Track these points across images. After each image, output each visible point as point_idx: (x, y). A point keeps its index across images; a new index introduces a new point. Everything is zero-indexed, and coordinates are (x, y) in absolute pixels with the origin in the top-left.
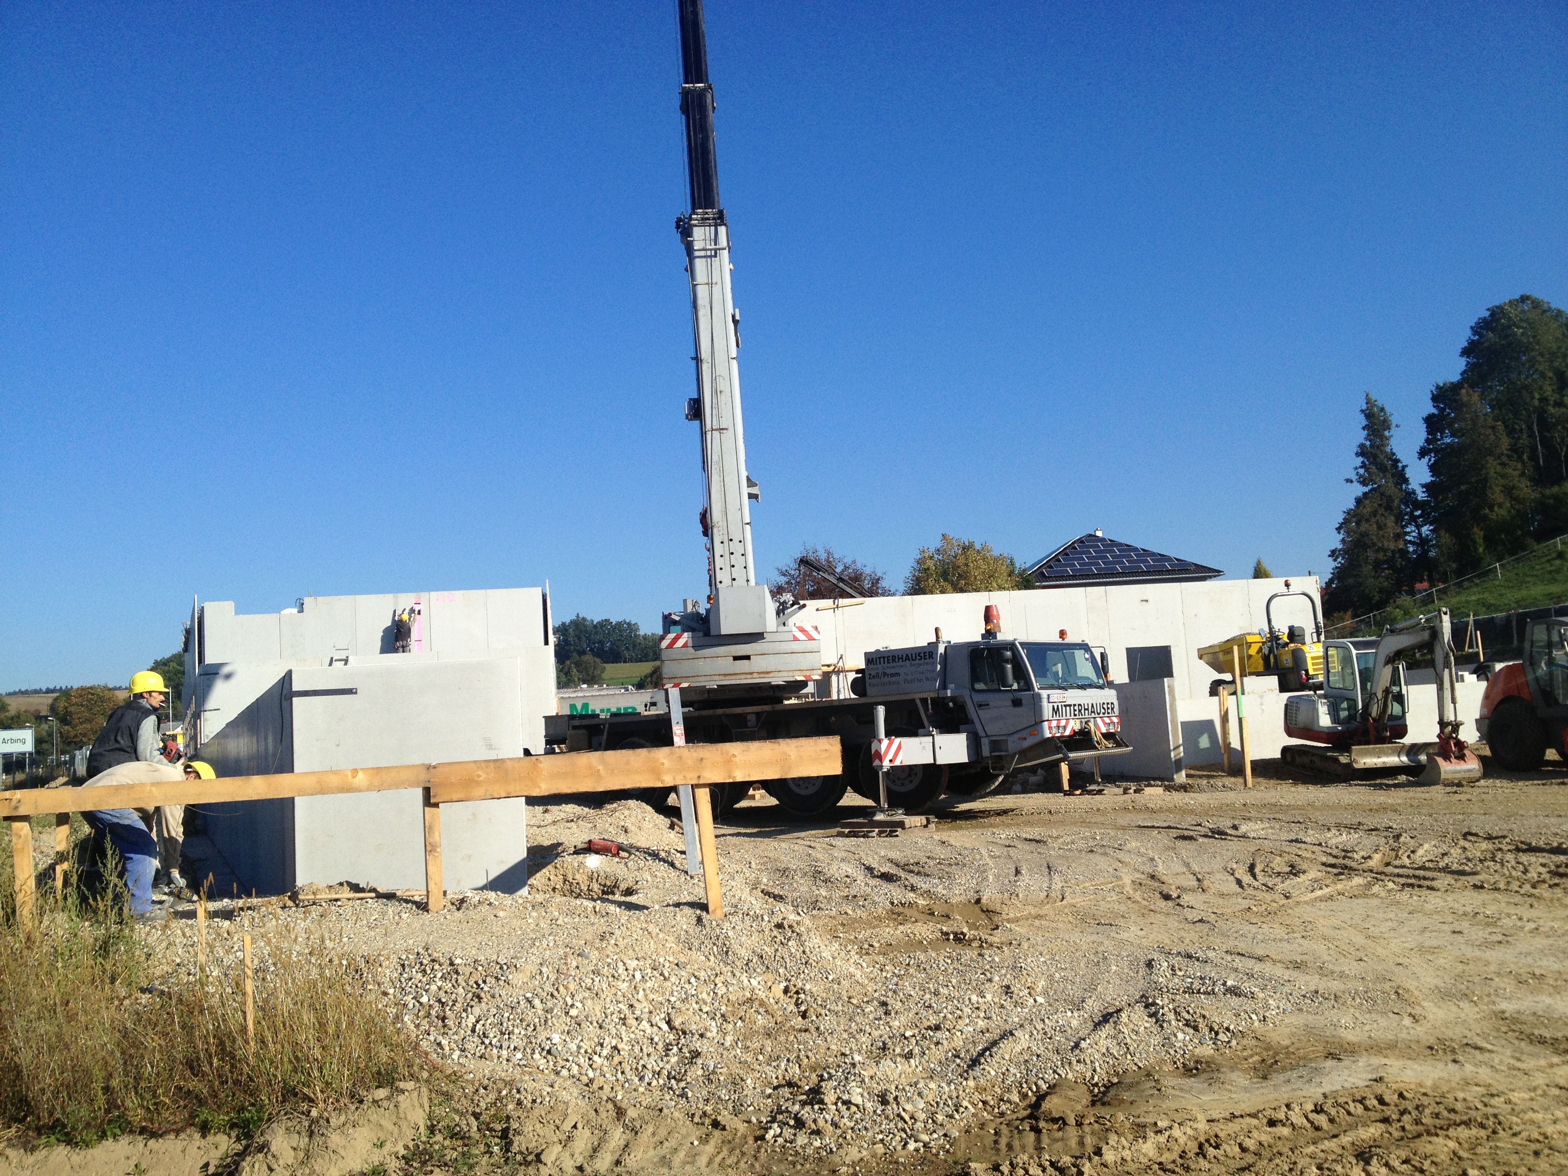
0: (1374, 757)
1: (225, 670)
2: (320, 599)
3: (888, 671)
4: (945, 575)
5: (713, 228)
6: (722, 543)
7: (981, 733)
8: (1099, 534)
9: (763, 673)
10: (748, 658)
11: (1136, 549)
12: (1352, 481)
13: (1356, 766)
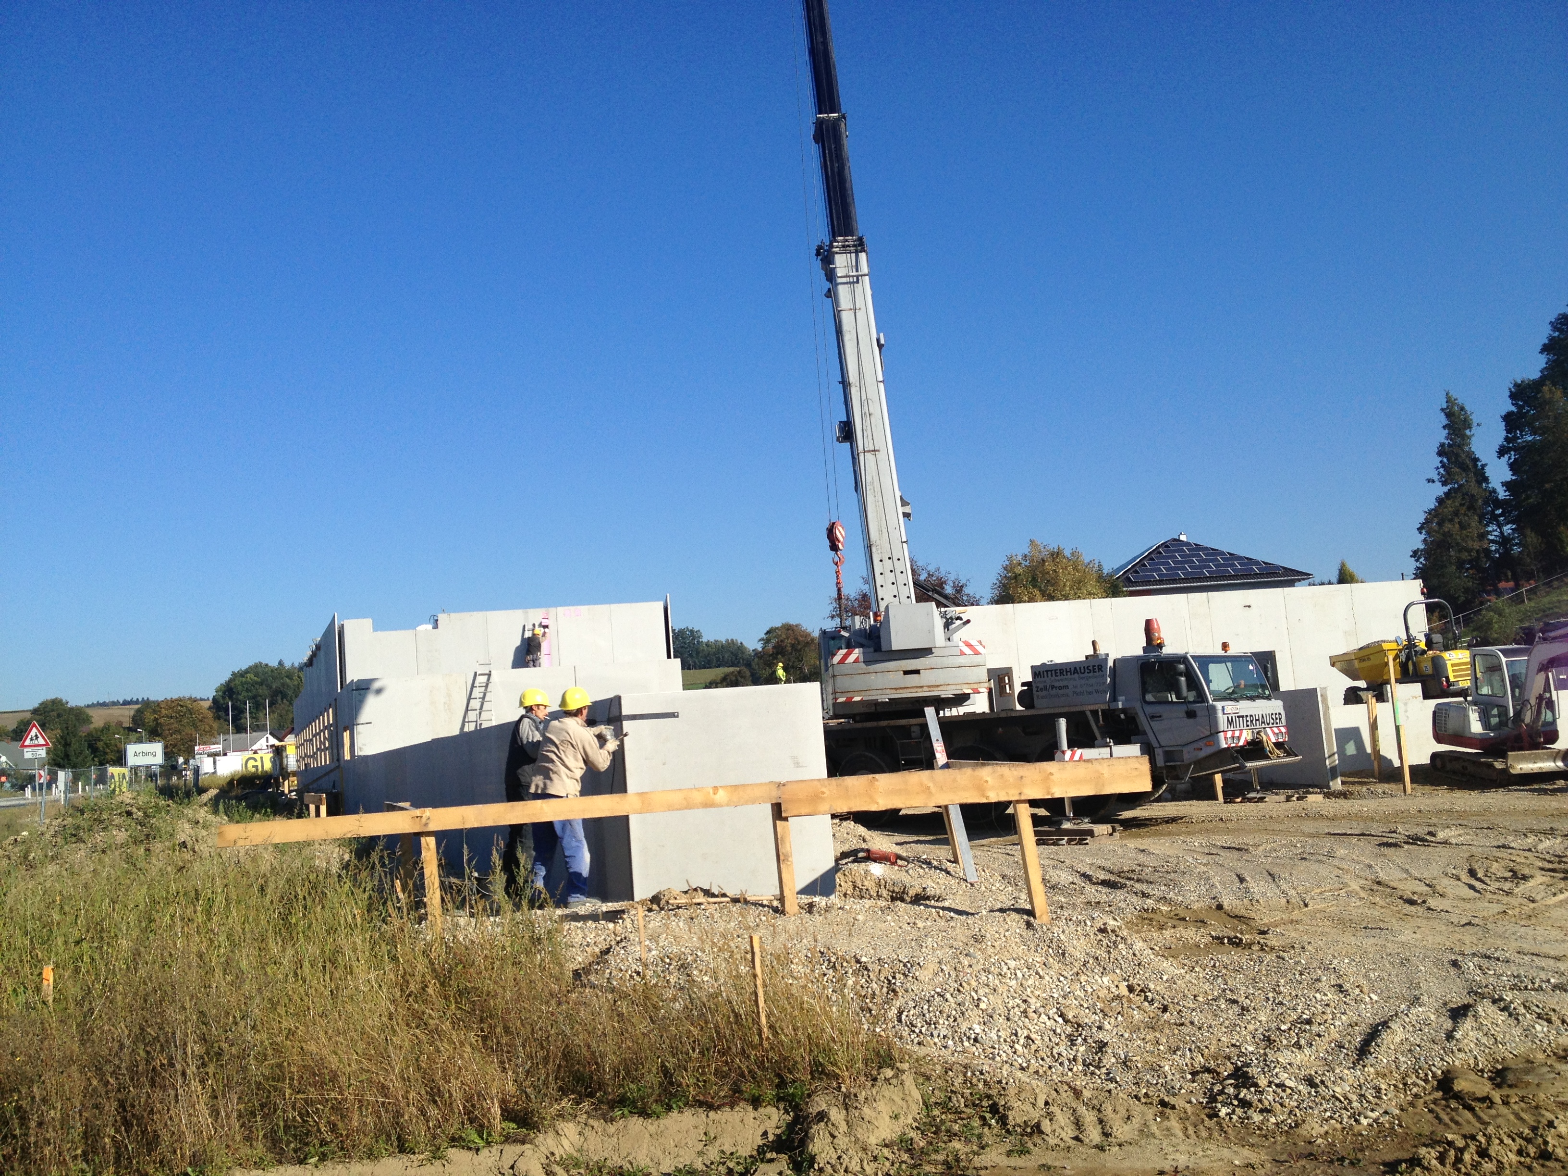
0: (1530, 762)
1: (376, 685)
2: (453, 615)
3: (1057, 684)
4: (1034, 582)
5: (853, 255)
6: (881, 561)
7: (1155, 744)
8: (1183, 538)
9: (932, 686)
10: (917, 672)
11: (1222, 553)
12: (1433, 481)
13: (1512, 771)
